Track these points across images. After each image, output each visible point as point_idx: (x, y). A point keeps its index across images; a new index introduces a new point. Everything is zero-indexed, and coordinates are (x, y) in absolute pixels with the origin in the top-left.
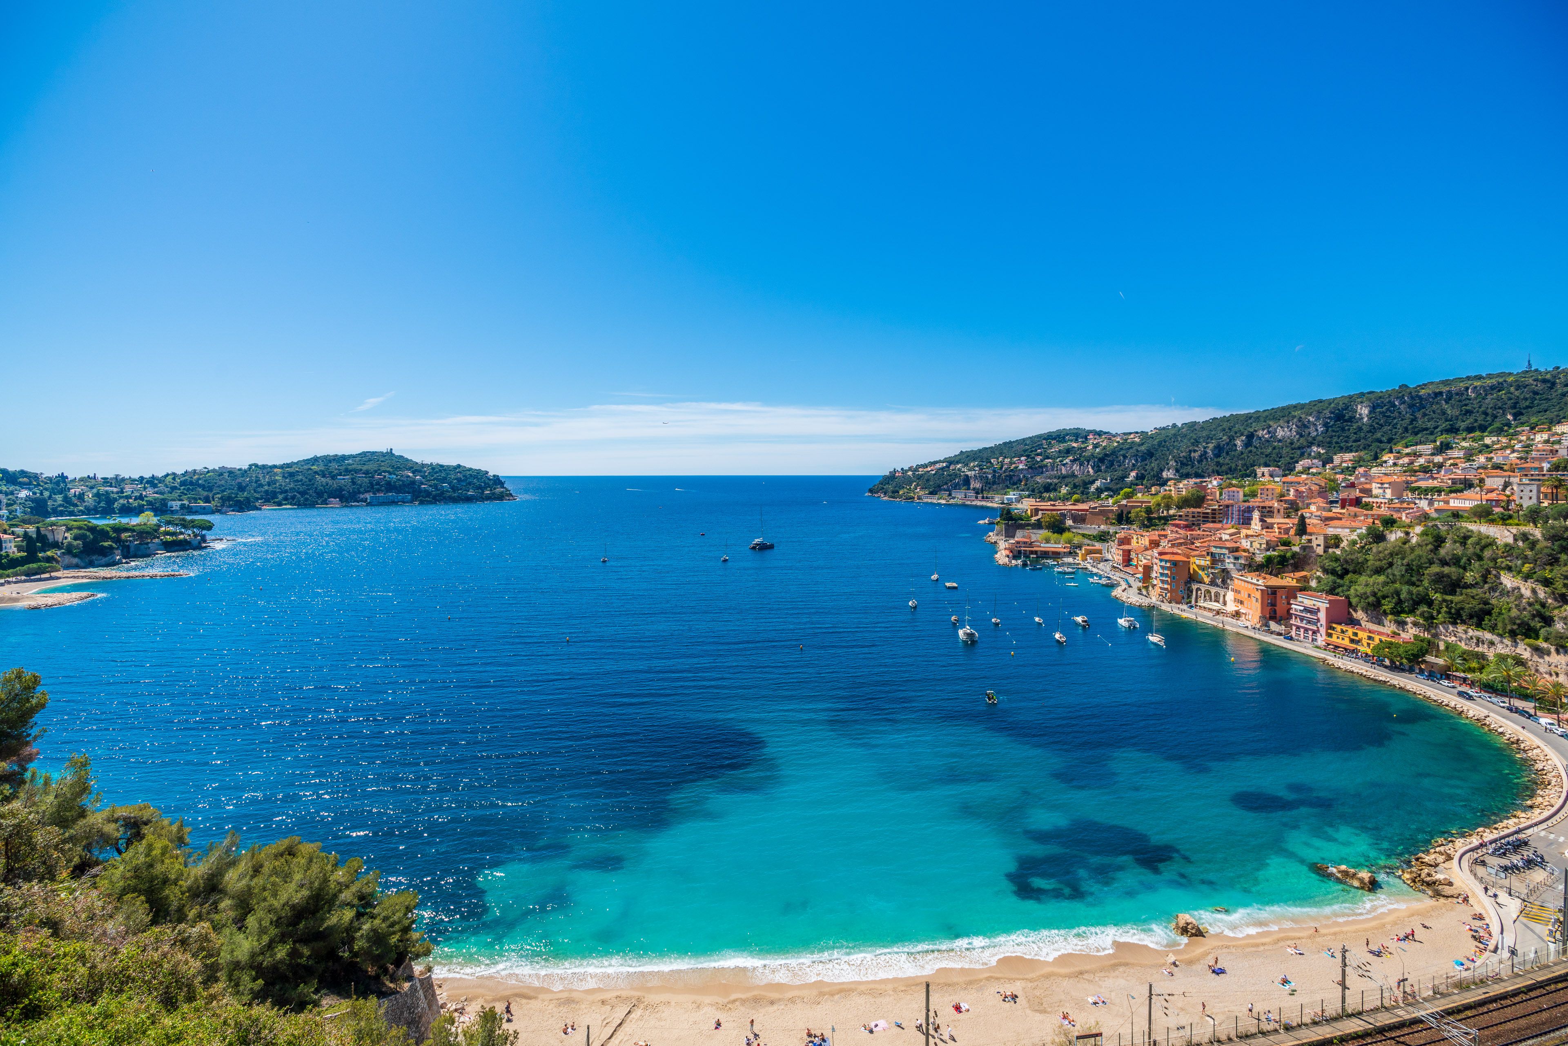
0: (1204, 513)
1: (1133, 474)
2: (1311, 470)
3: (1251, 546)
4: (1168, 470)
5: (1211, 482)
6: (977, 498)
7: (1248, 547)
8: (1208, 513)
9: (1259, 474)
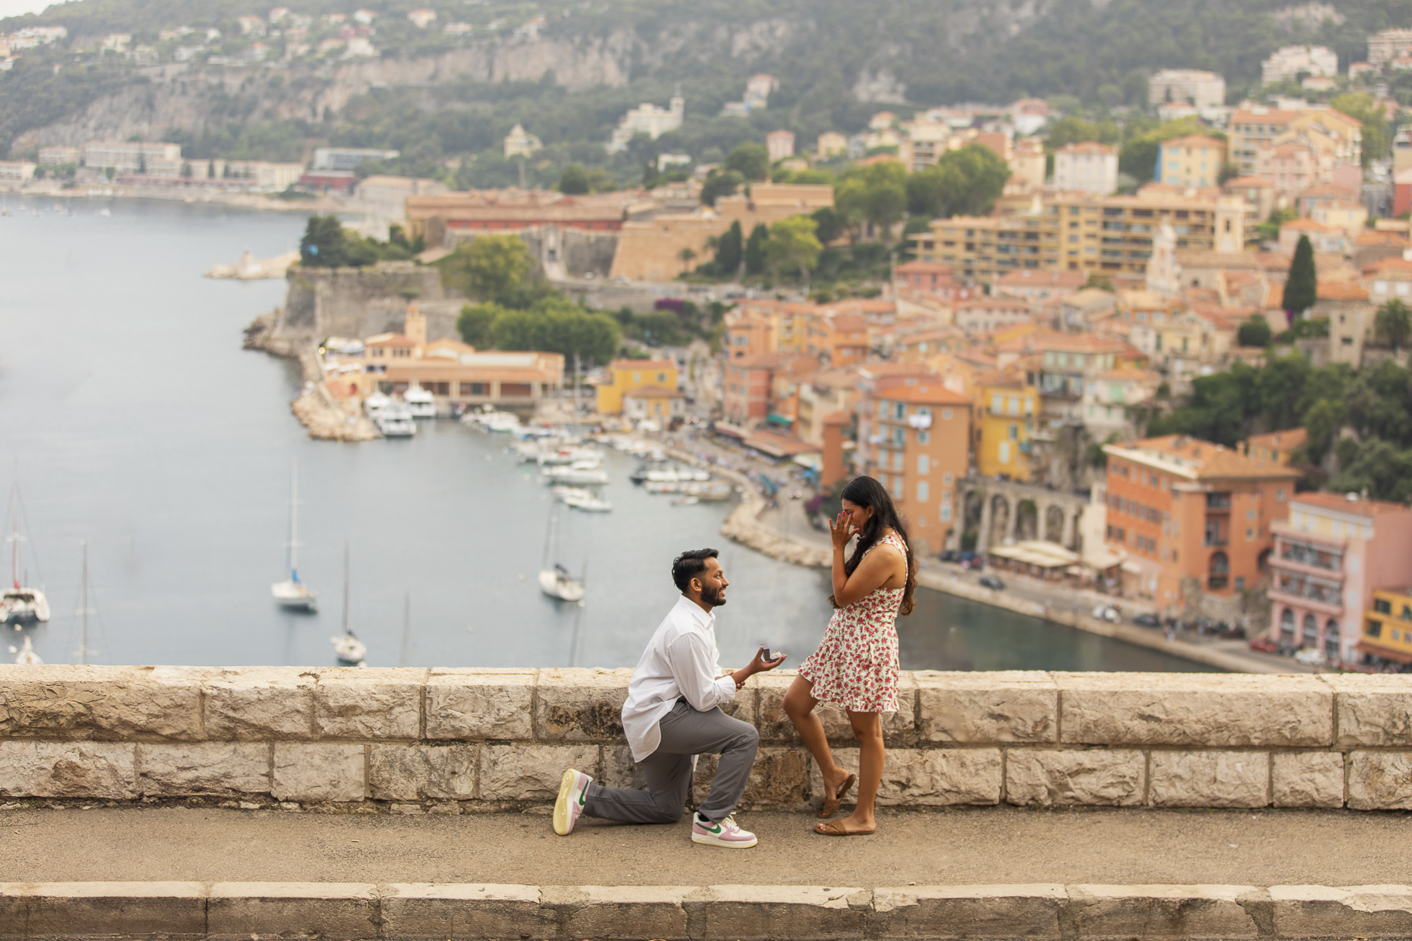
0: (1001, 234)
1: (760, 86)
2: (1308, 84)
3: (1159, 346)
4: (874, 74)
5: (1008, 120)
6: (187, 172)
7: (1150, 350)
8: (1013, 234)
9: (1156, 95)
